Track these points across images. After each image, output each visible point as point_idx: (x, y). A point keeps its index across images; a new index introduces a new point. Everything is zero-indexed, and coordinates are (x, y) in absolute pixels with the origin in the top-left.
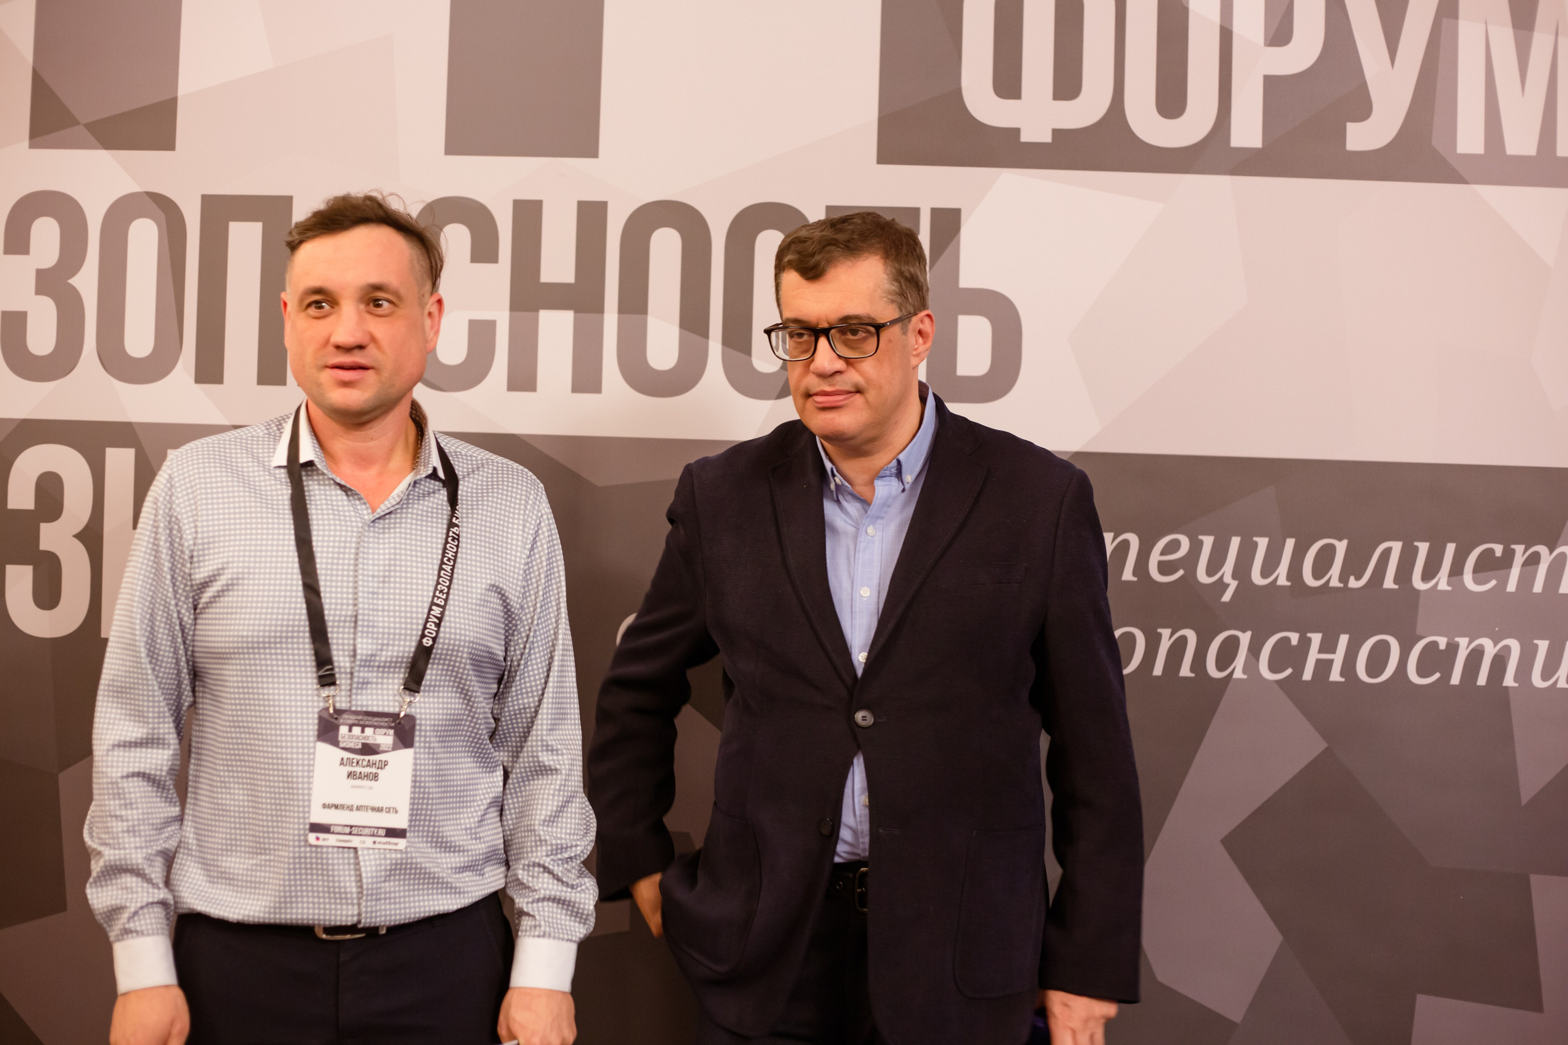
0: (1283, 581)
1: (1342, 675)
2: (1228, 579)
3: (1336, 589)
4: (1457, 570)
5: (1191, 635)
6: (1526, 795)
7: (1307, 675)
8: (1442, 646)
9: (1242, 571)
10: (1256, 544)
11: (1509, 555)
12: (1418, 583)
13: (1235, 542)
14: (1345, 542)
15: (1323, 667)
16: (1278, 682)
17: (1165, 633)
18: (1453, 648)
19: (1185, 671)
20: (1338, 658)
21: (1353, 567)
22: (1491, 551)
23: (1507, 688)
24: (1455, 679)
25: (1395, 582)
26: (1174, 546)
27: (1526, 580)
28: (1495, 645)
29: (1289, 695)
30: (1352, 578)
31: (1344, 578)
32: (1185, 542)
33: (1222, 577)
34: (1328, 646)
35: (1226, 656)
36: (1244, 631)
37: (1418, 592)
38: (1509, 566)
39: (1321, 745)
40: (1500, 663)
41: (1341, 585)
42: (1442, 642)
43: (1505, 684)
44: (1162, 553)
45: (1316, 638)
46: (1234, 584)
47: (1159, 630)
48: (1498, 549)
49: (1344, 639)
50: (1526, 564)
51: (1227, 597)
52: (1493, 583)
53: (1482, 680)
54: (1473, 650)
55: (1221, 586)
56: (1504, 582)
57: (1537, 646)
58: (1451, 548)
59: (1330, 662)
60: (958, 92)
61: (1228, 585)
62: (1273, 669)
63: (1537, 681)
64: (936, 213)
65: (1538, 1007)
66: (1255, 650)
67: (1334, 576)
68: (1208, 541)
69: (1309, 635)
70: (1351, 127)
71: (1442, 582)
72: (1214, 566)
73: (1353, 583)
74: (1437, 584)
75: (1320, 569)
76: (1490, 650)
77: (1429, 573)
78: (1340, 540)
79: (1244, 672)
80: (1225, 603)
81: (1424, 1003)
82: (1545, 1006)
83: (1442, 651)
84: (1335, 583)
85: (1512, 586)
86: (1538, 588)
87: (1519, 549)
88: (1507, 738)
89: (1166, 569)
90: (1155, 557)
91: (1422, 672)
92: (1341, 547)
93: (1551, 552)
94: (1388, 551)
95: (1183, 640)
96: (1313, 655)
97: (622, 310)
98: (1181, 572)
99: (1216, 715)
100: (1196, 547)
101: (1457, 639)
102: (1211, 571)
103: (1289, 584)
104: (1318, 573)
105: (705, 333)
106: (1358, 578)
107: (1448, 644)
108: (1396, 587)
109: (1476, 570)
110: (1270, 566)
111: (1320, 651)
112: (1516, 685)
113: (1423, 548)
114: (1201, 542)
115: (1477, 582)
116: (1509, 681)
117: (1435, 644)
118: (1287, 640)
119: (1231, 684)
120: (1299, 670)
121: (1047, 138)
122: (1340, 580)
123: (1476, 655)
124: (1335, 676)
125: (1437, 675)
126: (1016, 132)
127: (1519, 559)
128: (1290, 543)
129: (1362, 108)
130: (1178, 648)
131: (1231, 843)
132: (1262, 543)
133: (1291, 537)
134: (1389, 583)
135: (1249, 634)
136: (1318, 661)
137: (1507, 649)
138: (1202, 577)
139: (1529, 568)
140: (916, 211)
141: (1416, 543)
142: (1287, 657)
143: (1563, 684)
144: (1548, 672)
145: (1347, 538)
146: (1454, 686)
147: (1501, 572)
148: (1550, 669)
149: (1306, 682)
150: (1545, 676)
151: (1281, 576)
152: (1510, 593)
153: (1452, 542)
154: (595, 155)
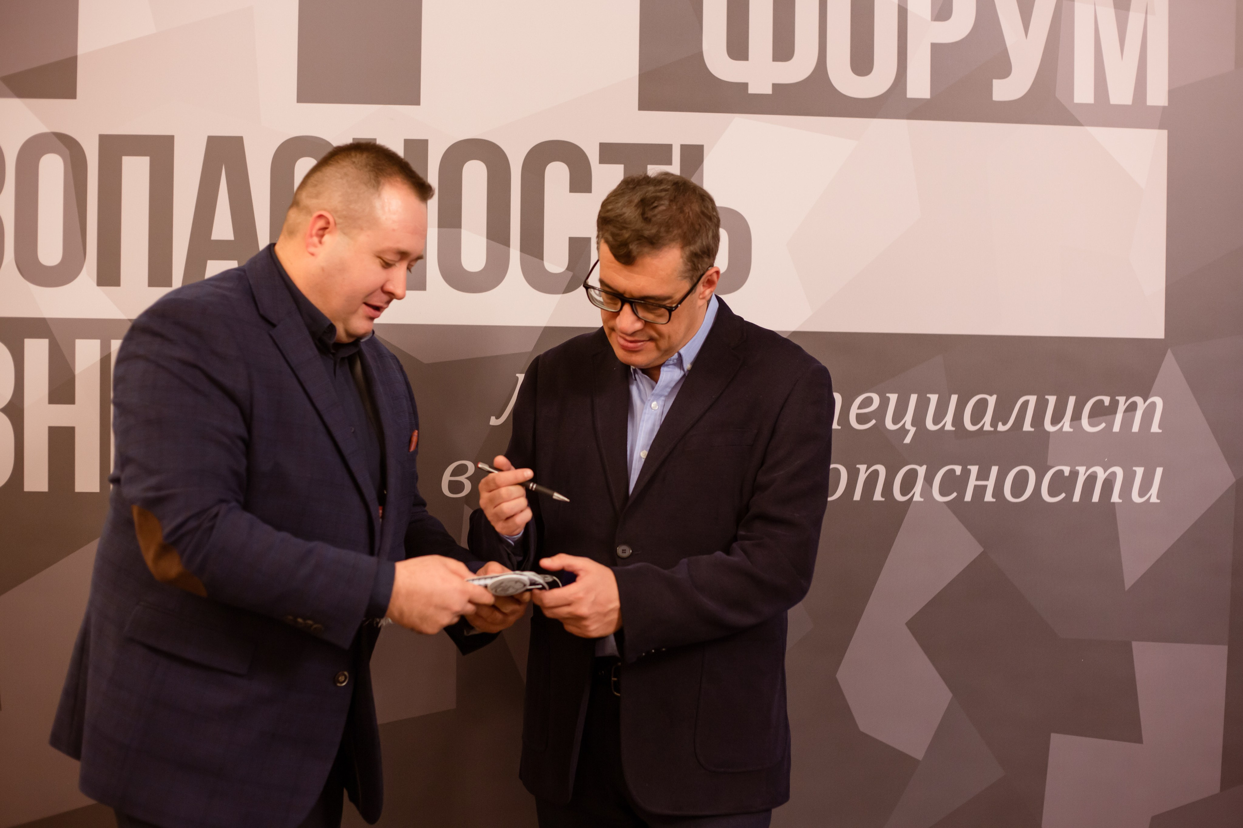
0: (949, 427)
1: (993, 497)
2: (908, 426)
3: (988, 432)
4: (1076, 417)
5: (882, 469)
6: (1129, 582)
7: (968, 497)
8: (1067, 473)
9: (919, 420)
10: (929, 399)
11: (1114, 404)
12: (1048, 427)
13: (914, 398)
14: (995, 397)
15: (980, 491)
16: (945, 503)
17: (862, 468)
18: (1074, 474)
19: (878, 496)
20: (991, 484)
21: (1001, 415)
22: (1102, 401)
23: (1114, 503)
24: (1076, 498)
25: (1032, 426)
26: (868, 402)
27: (1127, 423)
28: (1105, 473)
29: (955, 513)
30: (1000, 424)
31: (994, 424)
32: (876, 399)
33: (904, 424)
34: (983, 475)
35: (908, 485)
36: (921, 466)
37: (1049, 433)
38: (1115, 413)
39: (979, 550)
40: (1108, 484)
41: (992, 429)
42: (1067, 470)
43: (1112, 501)
44: (859, 408)
45: (974, 469)
46: (913, 430)
47: (858, 466)
48: (1107, 400)
49: (995, 470)
50: (1126, 411)
51: (908, 440)
52: (1103, 425)
53: (1096, 498)
54: (1089, 476)
55: (904, 431)
56: (1111, 425)
57: (1135, 472)
58: (1072, 400)
59: (985, 487)
60: (700, 55)
61: (909, 431)
62: (943, 493)
63: (1136, 498)
64: (683, 147)
65: (1139, 740)
66: (929, 479)
67: (987, 423)
68: (893, 398)
69: (969, 467)
70: (996, 83)
71: (1066, 425)
72: (898, 416)
73: (1001, 428)
74: (1062, 426)
75: (977, 417)
76: (1102, 475)
77: (1057, 419)
78: (991, 395)
79: (921, 496)
80: (906, 444)
81: (1057, 740)
82: (1144, 739)
83: (1066, 477)
84: (988, 427)
85: (1116, 428)
86: (1136, 428)
87: (1122, 399)
88: (1115, 540)
89: (861, 419)
90: (854, 411)
91: (1051, 493)
92: (992, 400)
93: (1145, 402)
94: (1026, 403)
95: (876, 472)
96: (972, 482)
97: (441, 224)
98: (874, 422)
99: (901, 530)
100: (884, 402)
101: (1077, 468)
102: (895, 421)
103: (953, 429)
104: (974, 422)
105: (507, 243)
106: (1004, 424)
107: (1071, 472)
108: (1033, 430)
109: (1091, 416)
110: (939, 416)
111: (977, 480)
112: (1121, 501)
113: (1052, 400)
114: (888, 399)
115: (1091, 424)
116: (1115, 498)
117: (1061, 472)
118: (953, 471)
119: (912, 506)
120: (962, 494)
121: (769, 91)
122: (991, 426)
123: (1091, 480)
124: (989, 497)
125: (1063, 495)
126: (745, 86)
127: (1122, 407)
128: (954, 398)
129: (1004, 69)
130: (872, 478)
131: (914, 625)
132: (934, 398)
133: (955, 393)
134: (1027, 427)
135: (925, 467)
136: (976, 487)
137: (1114, 474)
138: (889, 425)
139: (1129, 414)
140: (669, 147)
141: (1047, 397)
142: (954, 484)
143: (1154, 499)
144: (1143, 492)
145: (996, 394)
146: (1076, 503)
147: (1108, 417)
148: (1144, 489)
149: (967, 502)
150: (1141, 494)
151: (948, 423)
152: (1116, 433)
153: (1073, 395)
154: (418, 103)
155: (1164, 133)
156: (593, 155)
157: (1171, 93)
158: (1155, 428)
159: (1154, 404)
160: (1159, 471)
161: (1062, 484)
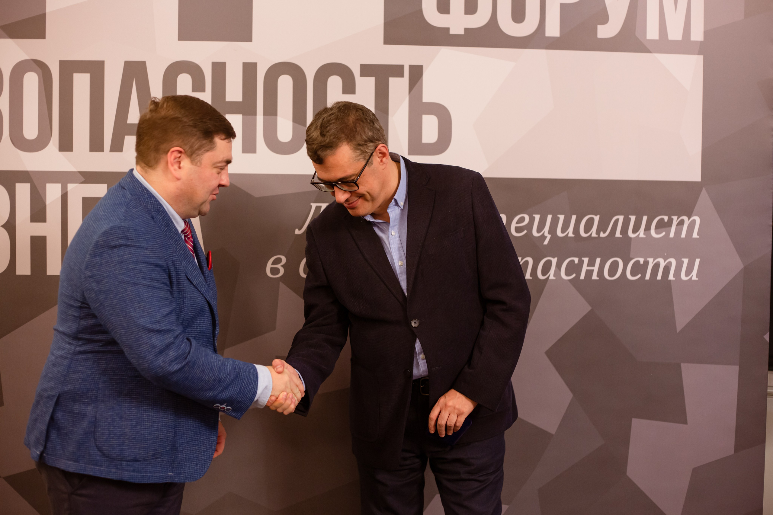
0: (571, 235)
1: (598, 276)
2: (546, 234)
3: (594, 238)
4: (648, 228)
5: (530, 260)
6: (679, 328)
7: (582, 277)
8: (642, 262)
9: (553, 230)
10: (559, 218)
11: (671, 221)
12: (631, 234)
13: (550, 217)
14: (598, 217)
15: (589, 273)
16: (570, 280)
18: (646, 263)
20: (596, 269)
21: (602, 227)
22: (663, 219)
23: (670, 281)
24: (648, 277)
25: (621, 234)
26: (522, 220)
27: (678, 232)
28: (665, 261)
29: (574, 286)
30: (602, 233)
31: (598, 233)
32: (527, 218)
33: (544, 233)
34: (591, 263)
35: (546, 269)
36: (554, 257)
37: (631, 238)
38: (671, 226)
39: (589, 308)
40: (667, 269)
41: (597, 236)
42: (642, 261)
43: (669, 279)
44: (517, 223)
45: (586, 260)
46: (549, 237)
48: (666, 218)
49: (598, 260)
50: (678, 225)
51: (546, 242)
52: (664, 233)
53: (659, 277)
54: (655, 264)
55: (543, 237)
56: (668, 233)
57: (683, 262)
58: (645, 218)
59: (593, 271)
60: (421, 11)
61: (546, 237)
62: (567, 274)
63: (683, 277)
64: (411, 67)
65: (685, 422)
66: (559, 266)
67: (593, 232)
68: (537, 217)
69: (583, 259)
70: (600, 28)
71: (641, 233)
72: (540, 228)
73: (602, 235)
74: (639, 234)
75: (588, 228)
76: (663, 263)
77: (635, 230)
78: (596, 215)
79: (554, 276)
80: (545, 245)
81: (635, 422)
82: (688, 422)
83: (642, 265)
84: (594, 235)
85: (672, 235)
86: (683, 235)
87: (675, 218)
88: (670, 302)
89: (518, 230)
90: (514, 225)
91: (633, 274)
92: (597, 218)
93: (689, 219)
94: (617, 221)
95: (527, 262)
96: (585, 268)
97: (265, 113)
98: (525, 232)
99: (542, 296)
100: (532, 220)
101: (648, 259)
102: (539, 231)
103: (573, 236)
104: (586, 231)
105: (304, 124)
106: (604, 232)
107: (644, 262)
108: (621, 236)
109: (657, 228)
110: (565, 228)
111: (588, 266)
112: (674, 279)
113: (633, 218)
114: (534, 218)
115: (657, 233)
116: (671, 277)
117: (638, 262)
118: (573, 261)
119: (548, 282)
120: (579, 275)
121: (462, 32)
122: (597, 233)
123: (656, 266)
124: (595, 277)
125: (639, 276)
126: (448, 29)
127: (675, 223)
128: (574, 217)
129: (604, 18)
130: (525, 265)
131: (549, 353)
132: (562, 217)
133: (574, 214)
134: (618, 234)
135: (556, 259)
136: (587, 271)
137: (670, 263)
138: (535, 233)
139: (679, 227)
140: (402, 67)
141: (630, 216)
142: (573, 269)
143: (694, 278)
144: (688, 273)
145: (599, 214)
146: (647, 280)
147: (667, 229)
148: (689, 272)
149: (582, 280)
150: (687, 274)
151: (570, 232)
152: (671, 238)
153: (645, 215)
154: (250, 40)
155: (701, 57)
156: (356, 72)
157: (706, 33)
158: (695, 235)
159: (694, 222)
160: (698, 261)
161: (639, 269)
